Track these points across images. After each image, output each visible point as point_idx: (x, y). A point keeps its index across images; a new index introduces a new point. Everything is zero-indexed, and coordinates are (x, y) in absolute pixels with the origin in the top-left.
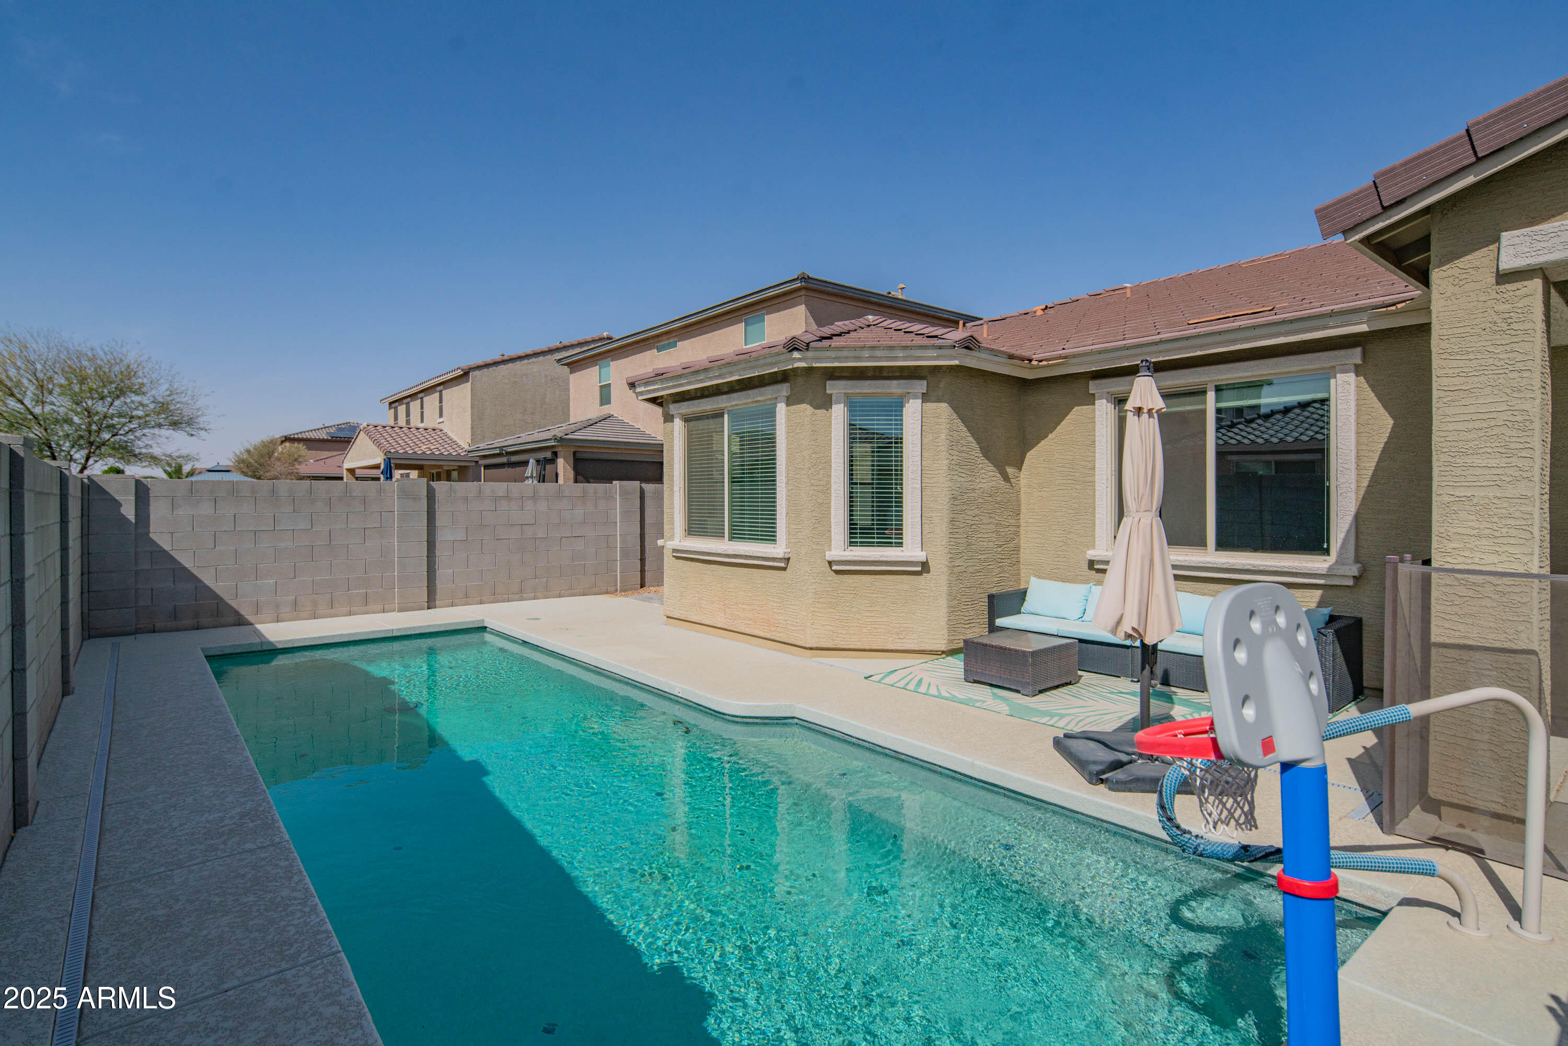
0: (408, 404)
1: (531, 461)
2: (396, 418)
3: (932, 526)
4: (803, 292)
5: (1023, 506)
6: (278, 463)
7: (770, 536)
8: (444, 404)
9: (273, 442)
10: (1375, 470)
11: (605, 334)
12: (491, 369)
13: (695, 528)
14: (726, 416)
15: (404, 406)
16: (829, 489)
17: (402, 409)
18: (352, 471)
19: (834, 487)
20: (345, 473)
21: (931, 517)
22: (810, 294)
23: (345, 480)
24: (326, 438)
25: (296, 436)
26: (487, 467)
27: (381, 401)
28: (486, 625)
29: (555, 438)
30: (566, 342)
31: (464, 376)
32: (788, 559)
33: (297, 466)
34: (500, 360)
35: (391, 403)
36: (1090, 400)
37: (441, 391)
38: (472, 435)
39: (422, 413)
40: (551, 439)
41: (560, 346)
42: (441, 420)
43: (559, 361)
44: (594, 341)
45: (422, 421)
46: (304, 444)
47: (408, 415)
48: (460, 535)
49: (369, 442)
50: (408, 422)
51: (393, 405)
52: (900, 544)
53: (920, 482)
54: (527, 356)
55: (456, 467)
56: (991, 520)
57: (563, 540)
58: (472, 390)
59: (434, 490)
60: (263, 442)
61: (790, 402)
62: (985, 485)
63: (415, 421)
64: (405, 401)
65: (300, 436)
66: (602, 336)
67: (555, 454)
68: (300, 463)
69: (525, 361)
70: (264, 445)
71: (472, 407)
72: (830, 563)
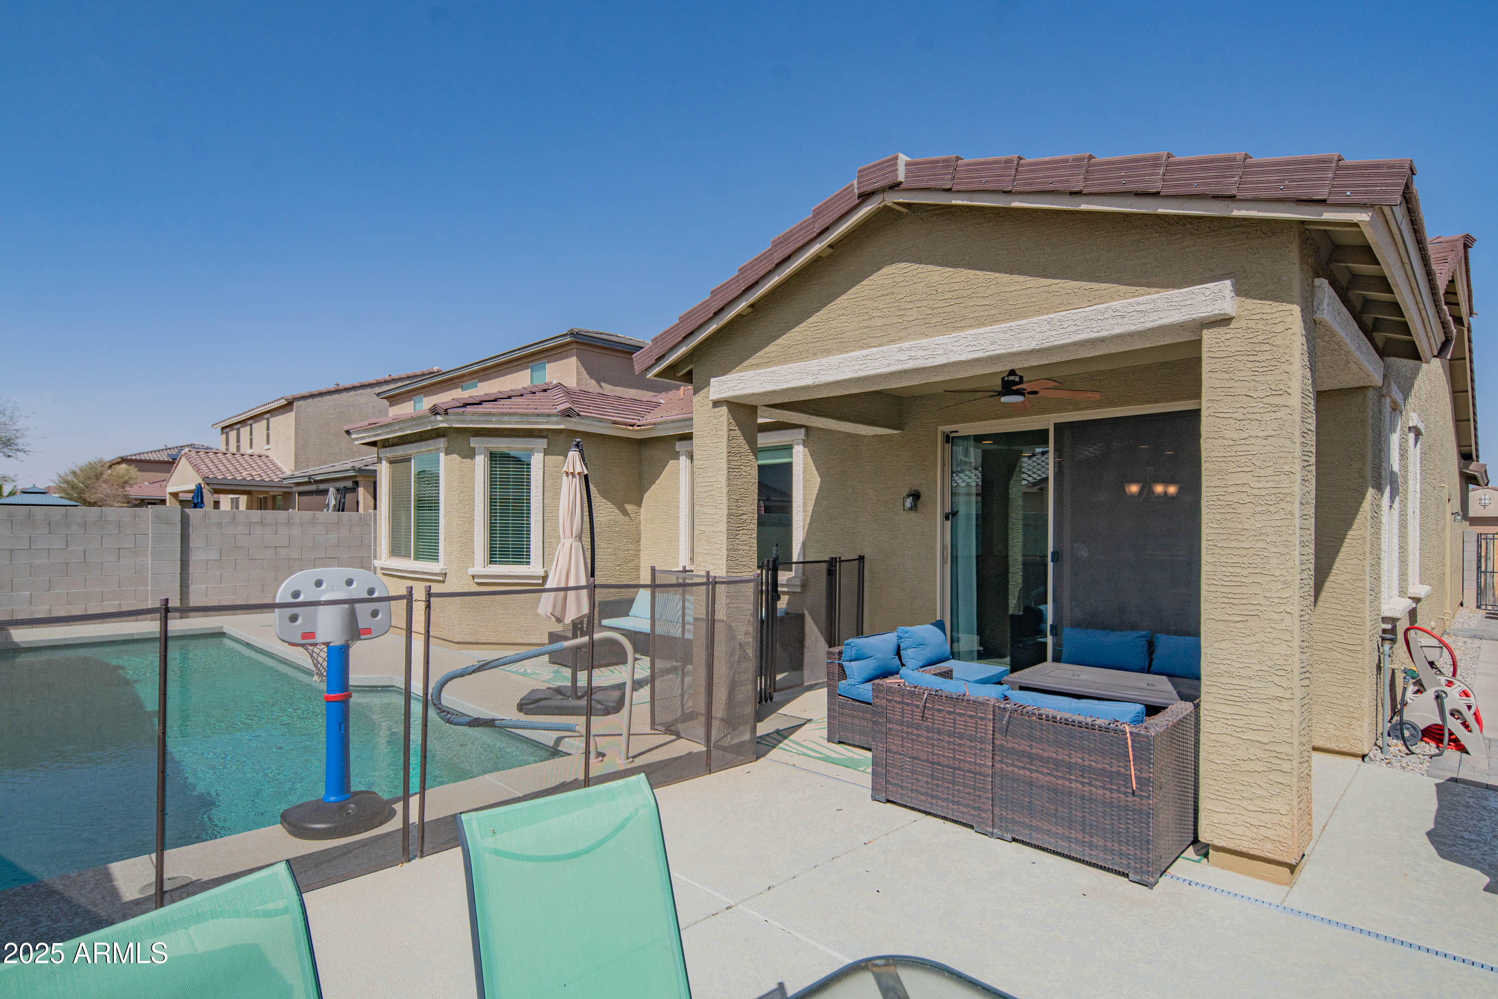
0: (238, 430)
1: (331, 490)
2: (227, 444)
3: (551, 549)
4: (575, 346)
5: (642, 535)
6: (104, 486)
7: (433, 556)
8: (271, 431)
9: (102, 463)
10: (813, 513)
11: (435, 369)
12: (316, 400)
13: (396, 551)
14: (413, 461)
15: (235, 432)
16: (473, 520)
17: (233, 434)
18: (175, 495)
19: (476, 518)
20: (168, 498)
21: (551, 542)
22: (582, 347)
23: (168, 504)
24: (166, 460)
25: (134, 458)
26: (300, 494)
27: (213, 426)
28: (225, 631)
29: (353, 468)
30: (395, 375)
31: (289, 405)
32: (446, 574)
33: (128, 489)
34: (333, 389)
35: (223, 428)
36: (676, 456)
37: (268, 419)
38: (296, 462)
39: (251, 440)
40: (350, 470)
41: (390, 379)
42: (268, 447)
43: (378, 394)
44: (409, 378)
45: (251, 447)
46: (136, 466)
47: (238, 441)
48: (215, 555)
49: (189, 468)
50: (238, 448)
51: (225, 431)
52: (528, 563)
53: (542, 516)
54: (354, 388)
55: (281, 493)
56: (609, 545)
57: (317, 560)
58: (296, 419)
59: (188, 516)
60: (91, 464)
61: (448, 452)
62: (603, 519)
63: (245, 449)
64: (236, 427)
65: (138, 457)
66: (432, 371)
67: (356, 483)
68: (131, 486)
69: (353, 393)
70: (91, 466)
71: (296, 436)
72: (473, 577)
